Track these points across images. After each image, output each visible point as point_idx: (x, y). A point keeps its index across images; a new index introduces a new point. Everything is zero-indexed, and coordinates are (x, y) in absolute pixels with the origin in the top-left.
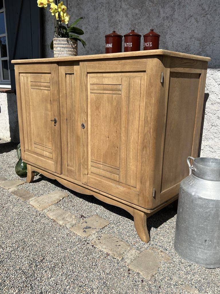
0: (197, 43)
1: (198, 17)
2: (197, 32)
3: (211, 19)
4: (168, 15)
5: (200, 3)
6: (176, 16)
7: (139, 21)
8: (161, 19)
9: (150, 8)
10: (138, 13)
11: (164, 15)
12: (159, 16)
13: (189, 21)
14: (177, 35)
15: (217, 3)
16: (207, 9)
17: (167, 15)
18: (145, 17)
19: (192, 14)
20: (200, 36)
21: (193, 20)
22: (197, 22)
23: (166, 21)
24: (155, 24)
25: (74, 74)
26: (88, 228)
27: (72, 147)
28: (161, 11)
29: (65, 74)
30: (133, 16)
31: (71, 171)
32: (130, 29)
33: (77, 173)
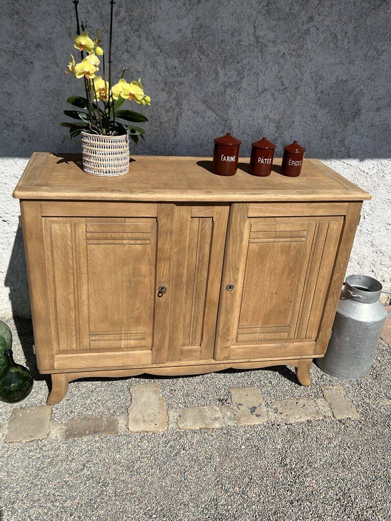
0: (272, 125)
1: (276, 93)
2: (273, 112)
3: (292, 99)
4: (231, 81)
5: (279, 75)
6: (244, 85)
7: (181, 80)
8: (220, 83)
10: (177, 65)
11: (226, 79)
12: (215, 79)
13: (263, 95)
14: (245, 112)
16: (287, 84)
17: (229, 80)
18: (191, 76)
19: (266, 86)
20: (277, 117)
21: (269, 96)
22: (275, 100)
23: (229, 89)
24: (210, 89)
25: (213, 217)
26: (253, 410)
27: (192, 318)
28: (221, 73)
29: (192, 217)
30: (167, 68)
31: (191, 351)
32: (163, 90)
33: (204, 351)
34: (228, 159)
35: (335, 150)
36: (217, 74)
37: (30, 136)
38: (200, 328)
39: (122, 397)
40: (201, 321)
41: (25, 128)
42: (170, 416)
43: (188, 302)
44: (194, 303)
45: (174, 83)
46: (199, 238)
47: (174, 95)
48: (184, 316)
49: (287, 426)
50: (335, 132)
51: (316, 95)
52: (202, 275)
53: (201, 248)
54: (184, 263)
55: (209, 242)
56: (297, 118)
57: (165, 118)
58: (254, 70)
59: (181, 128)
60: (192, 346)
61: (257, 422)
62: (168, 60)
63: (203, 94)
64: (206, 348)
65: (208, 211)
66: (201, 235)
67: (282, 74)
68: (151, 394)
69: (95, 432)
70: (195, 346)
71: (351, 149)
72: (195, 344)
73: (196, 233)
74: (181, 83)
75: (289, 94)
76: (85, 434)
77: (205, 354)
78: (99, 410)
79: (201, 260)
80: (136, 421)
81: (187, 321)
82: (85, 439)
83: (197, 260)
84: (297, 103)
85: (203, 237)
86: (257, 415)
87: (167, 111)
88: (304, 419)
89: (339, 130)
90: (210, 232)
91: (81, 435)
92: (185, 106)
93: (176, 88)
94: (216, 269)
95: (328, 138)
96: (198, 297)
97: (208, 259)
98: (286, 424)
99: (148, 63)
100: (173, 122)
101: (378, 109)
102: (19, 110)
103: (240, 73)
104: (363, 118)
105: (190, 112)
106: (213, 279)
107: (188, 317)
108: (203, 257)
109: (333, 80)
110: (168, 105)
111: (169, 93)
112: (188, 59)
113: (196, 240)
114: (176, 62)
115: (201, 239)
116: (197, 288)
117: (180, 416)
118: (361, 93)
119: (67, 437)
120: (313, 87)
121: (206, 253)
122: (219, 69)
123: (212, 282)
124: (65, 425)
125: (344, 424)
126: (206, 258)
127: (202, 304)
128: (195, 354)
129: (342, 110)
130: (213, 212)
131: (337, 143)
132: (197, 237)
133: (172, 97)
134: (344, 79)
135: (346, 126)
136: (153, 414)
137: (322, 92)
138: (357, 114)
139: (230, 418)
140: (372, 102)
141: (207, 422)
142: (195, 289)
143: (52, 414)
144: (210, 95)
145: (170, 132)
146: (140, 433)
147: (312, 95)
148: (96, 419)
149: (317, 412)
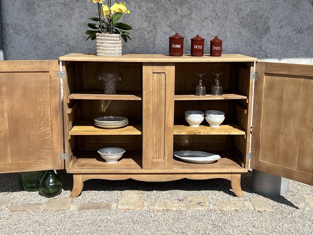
1: (213, 20)
2: (213, 31)
3: (223, 23)
5: (214, 10)
6: (193, 15)
7: (156, 15)
8: (179, 16)
9: (167, 6)
10: (153, 7)
11: (182, 13)
12: (176, 13)
13: (205, 22)
14: (195, 31)
15: (227, 12)
16: (220, 15)
17: (184, 14)
18: (162, 12)
19: (207, 16)
21: (209, 22)
22: (213, 24)
23: (184, 19)
24: (173, 19)
25: (165, 73)
26: (199, 203)
27: (158, 139)
28: (179, 10)
29: (153, 73)
30: (147, 8)
31: (158, 163)
32: (145, 21)
33: (166, 163)
34: (176, 46)
35: (256, 53)
36: (177, 10)
37: (70, 49)
38: (163, 147)
39: (116, 196)
40: (163, 141)
41: (68, 45)
42: (145, 203)
43: (154, 127)
44: (158, 128)
45: (151, 17)
46: (158, 86)
47: (152, 23)
48: (152, 138)
49: (221, 211)
50: (255, 42)
51: (239, 20)
52: (161, 110)
53: (160, 92)
54: (150, 101)
55: (164, 88)
56: (228, 34)
57: (147, 36)
58: (198, 7)
59: (157, 42)
60: (158, 159)
61: (200, 208)
62: (148, 4)
63: (169, 22)
64: (168, 161)
65: (162, 69)
66: (159, 84)
67: (216, 9)
68: (134, 194)
69: (97, 208)
70: (160, 159)
71: (268, 52)
72: (160, 158)
73: (157, 83)
74: (156, 17)
75: (221, 20)
76: (91, 209)
77: (167, 165)
78: (101, 201)
79: (160, 100)
80: (123, 204)
81: (155, 141)
82: (90, 211)
83: (158, 99)
84: (227, 25)
85: (160, 85)
86: (201, 206)
87: (148, 33)
88: (233, 209)
89: (257, 41)
90: (165, 82)
91: (88, 209)
92: (159, 30)
93: (153, 19)
94: (169, 105)
95: (251, 46)
96: (160, 125)
97: (164, 100)
98: (220, 210)
99: (136, 6)
100: (152, 39)
101: (281, 27)
102: (65, 34)
103: (190, 9)
104: (272, 33)
105: (162, 33)
106: (168, 112)
107: (155, 138)
108: (161, 98)
109: (249, 11)
110: (149, 29)
111: (149, 23)
112: (160, 3)
113: (157, 87)
114: (152, 5)
115: (159, 86)
116: (159, 119)
117: (151, 204)
118: (268, 18)
119: (80, 210)
120: (236, 15)
121: (163, 95)
122: (177, 8)
123: (168, 114)
124: (79, 205)
125: (261, 213)
126: (163, 99)
127: (163, 130)
128: (161, 165)
129: (257, 28)
130: (165, 69)
131: (257, 49)
132: (157, 85)
133: (151, 25)
134: (256, 10)
135: (261, 38)
136: (134, 202)
137: (242, 18)
138: (267, 30)
139: (183, 207)
140: (276, 23)
141: (168, 207)
142: (158, 119)
143: (72, 201)
144: (173, 22)
145: (151, 45)
146: (125, 210)
147: (236, 20)
148: (98, 203)
149: (243, 207)
